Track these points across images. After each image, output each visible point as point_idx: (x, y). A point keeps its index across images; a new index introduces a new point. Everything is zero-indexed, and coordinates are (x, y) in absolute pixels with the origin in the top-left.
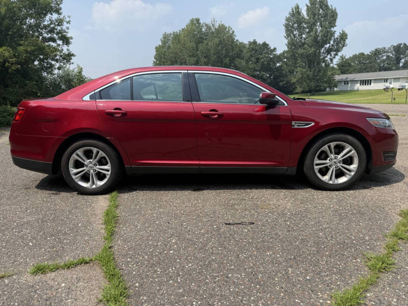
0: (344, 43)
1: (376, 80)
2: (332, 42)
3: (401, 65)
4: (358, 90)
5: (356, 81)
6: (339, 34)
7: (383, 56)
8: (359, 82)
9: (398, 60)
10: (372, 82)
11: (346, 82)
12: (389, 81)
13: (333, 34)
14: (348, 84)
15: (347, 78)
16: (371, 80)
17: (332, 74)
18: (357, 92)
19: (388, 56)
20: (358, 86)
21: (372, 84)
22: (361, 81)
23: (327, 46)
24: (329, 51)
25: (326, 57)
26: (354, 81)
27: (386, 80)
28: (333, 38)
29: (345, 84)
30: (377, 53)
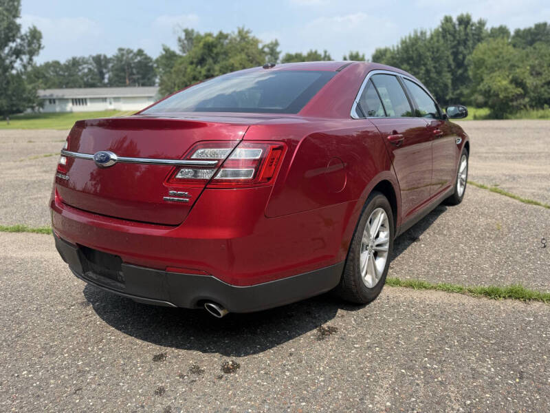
0: (40, 45)
1: (93, 100)
2: (18, 41)
3: (106, 81)
4: (71, 112)
5: (66, 100)
6: (28, 30)
7: (83, 68)
8: (70, 101)
9: (102, 75)
10: (88, 101)
11: (52, 101)
12: (108, 100)
13: (18, 28)
14: (54, 102)
15: (52, 95)
16: (86, 99)
17: (34, 88)
18: (71, 115)
19: (90, 69)
20: (70, 107)
21: (89, 104)
22: (73, 99)
23: (12, 45)
24: (17, 53)
25: (15, 62)
26: (64, 100)
27: (104, 100)
28: (19, 35)
29: (50, 102)
30: (75, 63)
